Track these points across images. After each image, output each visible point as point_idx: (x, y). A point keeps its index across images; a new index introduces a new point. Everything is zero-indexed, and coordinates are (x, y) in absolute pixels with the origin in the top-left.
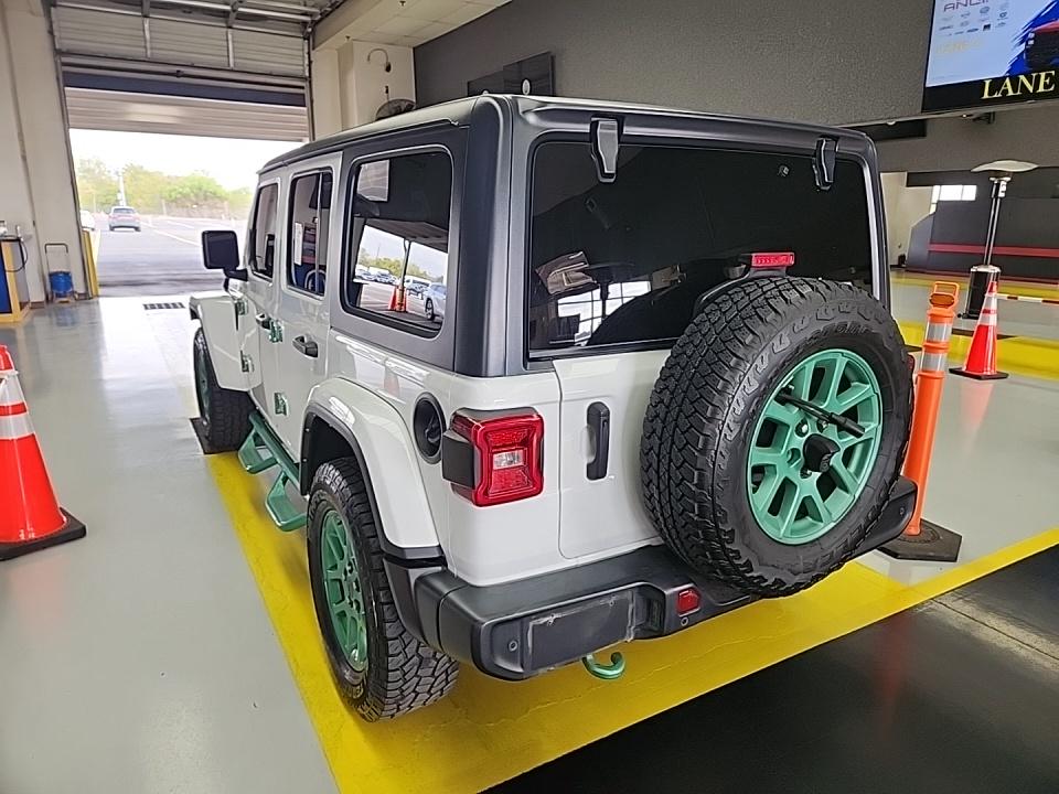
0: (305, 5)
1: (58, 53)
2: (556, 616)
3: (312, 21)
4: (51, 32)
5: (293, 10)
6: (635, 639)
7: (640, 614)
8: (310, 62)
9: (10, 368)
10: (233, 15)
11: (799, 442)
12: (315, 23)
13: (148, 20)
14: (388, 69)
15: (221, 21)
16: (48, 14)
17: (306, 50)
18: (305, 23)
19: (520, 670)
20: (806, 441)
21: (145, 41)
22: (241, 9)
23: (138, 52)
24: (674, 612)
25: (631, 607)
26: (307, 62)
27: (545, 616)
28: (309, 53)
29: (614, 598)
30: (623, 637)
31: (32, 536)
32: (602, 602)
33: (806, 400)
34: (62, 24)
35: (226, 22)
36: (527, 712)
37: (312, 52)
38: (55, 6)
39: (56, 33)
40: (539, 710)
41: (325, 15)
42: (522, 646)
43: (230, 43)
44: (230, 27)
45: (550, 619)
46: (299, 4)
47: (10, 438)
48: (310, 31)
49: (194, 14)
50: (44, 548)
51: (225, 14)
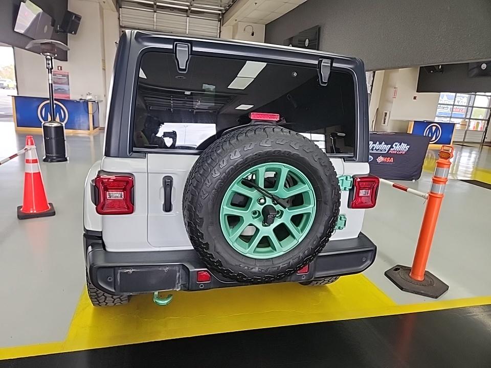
0: (221, 7)
1: (121, 27)
2: (133, 270)
3: (222, 13)
4: (119, 19)
5: (215, 9)
6: (181, 290)
7: (184, 279)
8: (220, 32)
9: (33, 145)
10: (189, 11)
11: (260, 208)
12: (223, 14)
13: (156, 13)
14: (253, 34)
15: (185, 14)
16: (118, 11)
17: (219, 26)
18: (219, 14)
19: (114, 291)
20: (263, 208)
21: (154, 22)
22: (192, 9)
23: (151, 27)
24: (194, 280)
25: (178, 274)
26: (219, 31)
27: (127, 269)
28: (220, 28)
29: (167, 268)
30: (173, 288)
31: (35, 212)
32: (160, 269)
33: (263, 187)
34: (123, 15)
35: (187, 14)
36: (164, 318)
37: (222, 27)
38: (121, 8)
39: (121, 19)
40: (171, 319)
41: (227, 10)
42: (115, 280)
43: (188, 23)
44: (188, 17)
45: (131, 271)
46: (218, 6)
47: (30, 172)
48: (222, 18)
49: (175, 11)
50: (38, 217)
51: (186, 11)
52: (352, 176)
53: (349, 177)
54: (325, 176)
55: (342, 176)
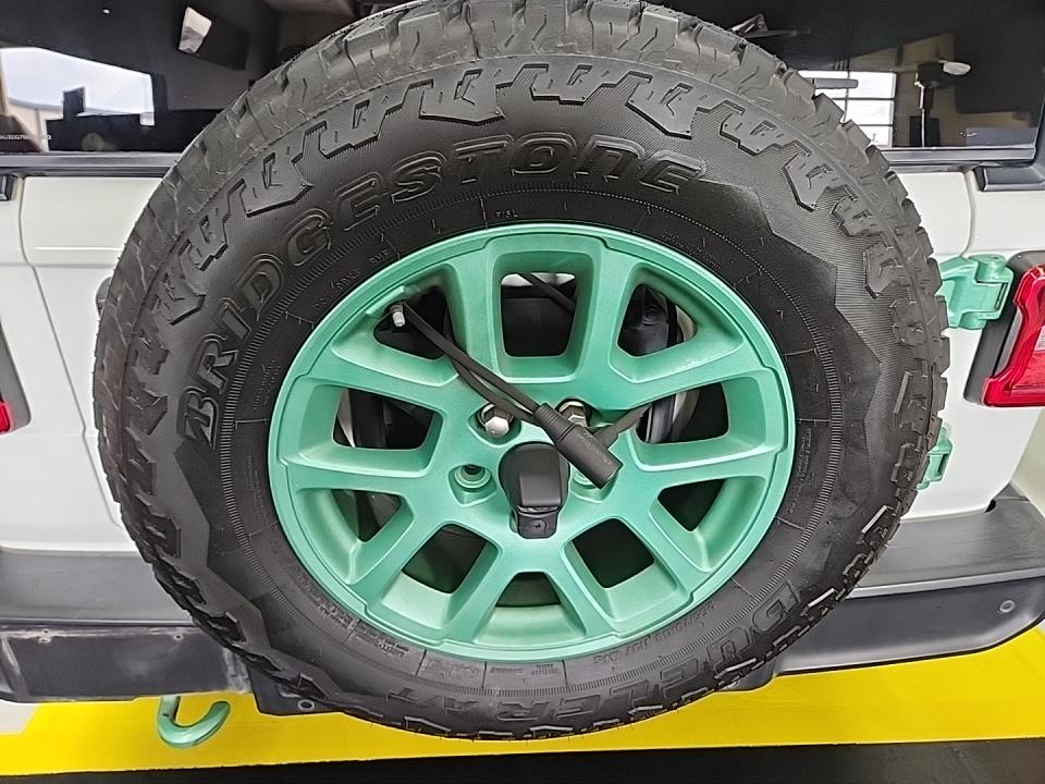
2: (52, 634)
11: (492, 454)
27: (28, 629)
32: (154, 631)
52: (1008, 256)
53: (994, 265)
54: (862, 300)
55: (960, 260)
